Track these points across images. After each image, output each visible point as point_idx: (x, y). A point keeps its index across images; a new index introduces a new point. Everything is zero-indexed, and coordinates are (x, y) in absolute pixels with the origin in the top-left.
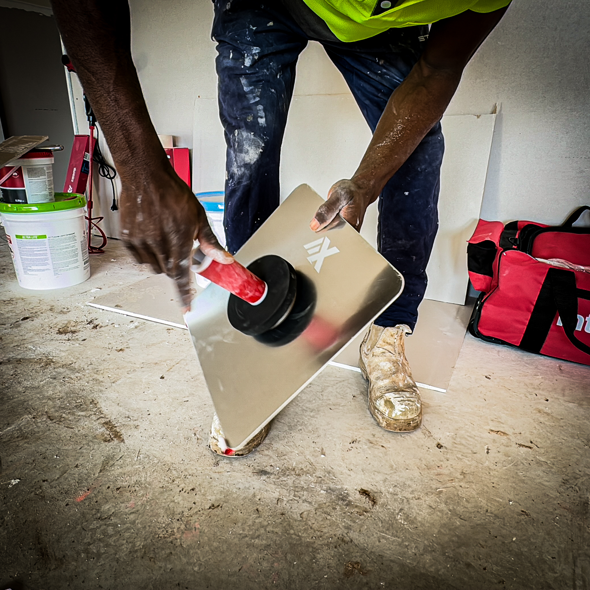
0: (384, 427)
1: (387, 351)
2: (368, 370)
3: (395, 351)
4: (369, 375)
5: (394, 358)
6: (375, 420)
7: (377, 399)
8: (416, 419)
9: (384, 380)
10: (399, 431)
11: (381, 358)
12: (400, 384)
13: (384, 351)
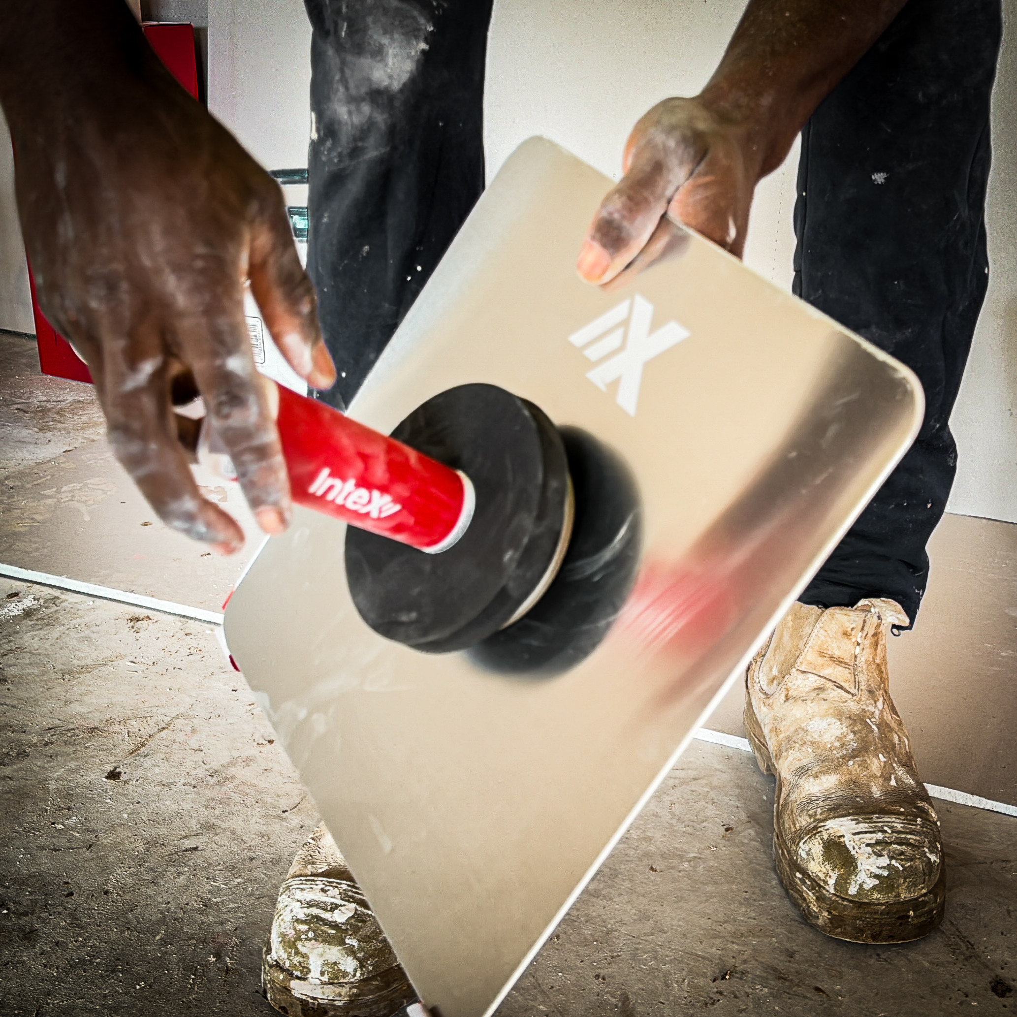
0: (823, 928)
1: (830, 684)
2: (772, 745)
3: (857, 684)
4: (773, 760)
5: (853, 706)
6: (796, 905)
7: (798, 837)
8: (925, 903)
9: (824, 778)
10: (870, 942)
11: (812, 707)
12: (874, 789)
13: (822, 682)
